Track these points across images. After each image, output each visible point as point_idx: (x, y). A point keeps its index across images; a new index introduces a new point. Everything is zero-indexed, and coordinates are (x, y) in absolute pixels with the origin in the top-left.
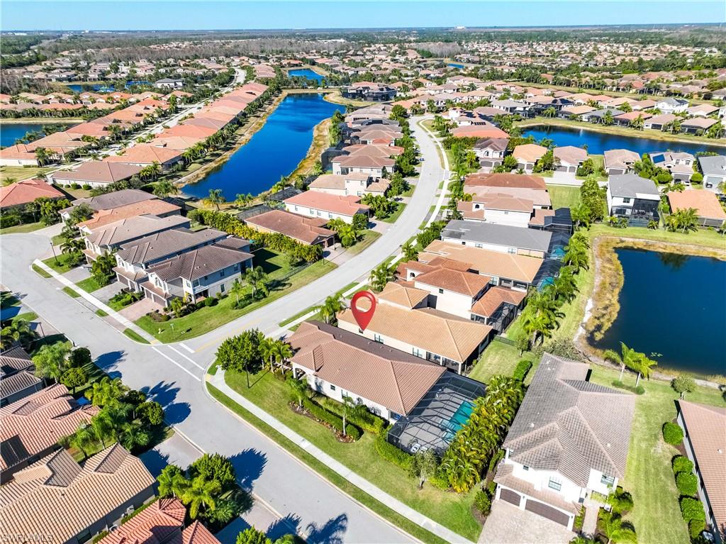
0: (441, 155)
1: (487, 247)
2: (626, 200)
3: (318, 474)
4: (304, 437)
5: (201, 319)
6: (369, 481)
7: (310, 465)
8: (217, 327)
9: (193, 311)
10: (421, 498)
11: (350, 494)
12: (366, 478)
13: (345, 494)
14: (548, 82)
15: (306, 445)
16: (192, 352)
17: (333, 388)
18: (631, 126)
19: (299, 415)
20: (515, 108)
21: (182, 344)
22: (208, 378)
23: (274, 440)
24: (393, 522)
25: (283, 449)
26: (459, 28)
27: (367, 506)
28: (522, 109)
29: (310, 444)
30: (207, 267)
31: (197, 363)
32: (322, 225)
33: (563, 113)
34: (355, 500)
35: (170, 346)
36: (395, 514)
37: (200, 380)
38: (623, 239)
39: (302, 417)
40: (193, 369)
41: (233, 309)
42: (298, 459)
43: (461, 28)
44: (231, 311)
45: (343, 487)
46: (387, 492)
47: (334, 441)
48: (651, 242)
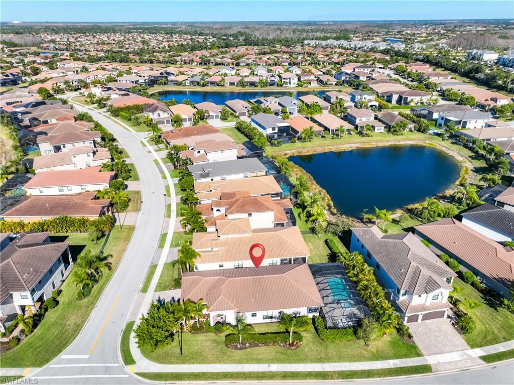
0: (116, 122)
1: (229, 177)
2: (274, 129)
3: (306, 381)
4: (267, 363)
5: (56, 323)
6: (338, 362)
7: (294, 379)
8: (83, 322)
9: (40, 321)
10: (374, 350)
11: (339, 379)
12: (335, 362)
13: (336, 381)
14: (136, 61)
15: (275, 368)
16: (87, 356)
17: (254, 315)
18: (218, 85)
19: (245, 350)
20: (138, 81)
21: (63, 356)
22: (131, 369)
23: (249, 380)
24: (380, 377)
25: (263, 381)
26: (14, 22)
27: (356, 378)
28: (144, 81)
29: (276, 364)
30: (36, 271)
31: (105, 363)
32: (92, 197)
33: (171, 81)
34: (346, 380)
35: (52, 365)
36: (375, 371)
37: (128, 376)
38: (285, 152)
39: (248, 350)
40: (107, 370)
41: (81, 299)
42: (282, 381)
43: (18, 22)
44: (81, 302)
45: (330, 377)
46: (355, 361)
47: (289, 352)
48: (299, 150)
